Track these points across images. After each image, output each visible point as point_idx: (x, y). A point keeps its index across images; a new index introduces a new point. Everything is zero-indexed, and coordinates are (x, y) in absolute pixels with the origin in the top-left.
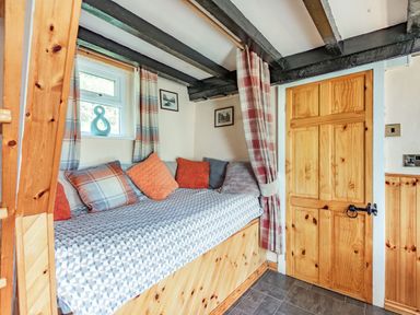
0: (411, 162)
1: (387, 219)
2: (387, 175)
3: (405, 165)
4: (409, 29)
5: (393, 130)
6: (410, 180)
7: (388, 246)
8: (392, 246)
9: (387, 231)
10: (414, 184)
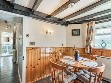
0: (31, 44)
1: (26, 60)
2: (26, 48)
3: (30, 45)
4: (32, 11)
5: (28, 36)
6: (31, 49)
7: (26, 67)
8: (27, 67)
9: (26, 64)
10: (32, 49)
